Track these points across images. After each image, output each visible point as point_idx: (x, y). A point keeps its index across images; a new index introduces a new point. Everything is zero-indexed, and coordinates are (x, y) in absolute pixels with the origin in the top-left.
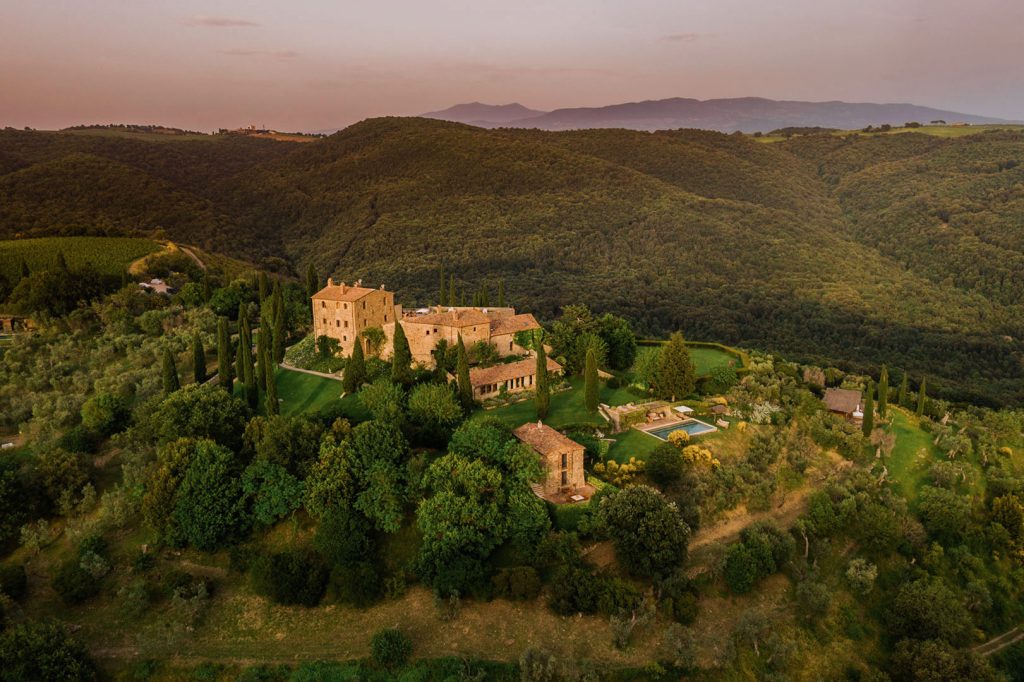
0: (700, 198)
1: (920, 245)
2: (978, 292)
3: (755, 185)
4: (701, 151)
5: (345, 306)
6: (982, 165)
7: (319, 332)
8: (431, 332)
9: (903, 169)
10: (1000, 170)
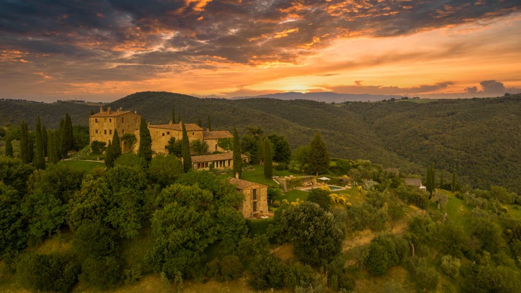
0: (308, 129)
1: (416, 150)
2: (446, 171)
3: (334, 123)
4: (307, 108)
5: (110, 119)
6: (440, 114)
7: (93, 139)
8: (165, 134)
9: (404, 116)
10: (448, 116)
